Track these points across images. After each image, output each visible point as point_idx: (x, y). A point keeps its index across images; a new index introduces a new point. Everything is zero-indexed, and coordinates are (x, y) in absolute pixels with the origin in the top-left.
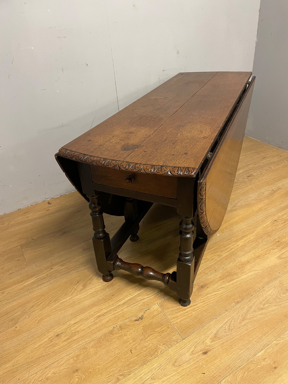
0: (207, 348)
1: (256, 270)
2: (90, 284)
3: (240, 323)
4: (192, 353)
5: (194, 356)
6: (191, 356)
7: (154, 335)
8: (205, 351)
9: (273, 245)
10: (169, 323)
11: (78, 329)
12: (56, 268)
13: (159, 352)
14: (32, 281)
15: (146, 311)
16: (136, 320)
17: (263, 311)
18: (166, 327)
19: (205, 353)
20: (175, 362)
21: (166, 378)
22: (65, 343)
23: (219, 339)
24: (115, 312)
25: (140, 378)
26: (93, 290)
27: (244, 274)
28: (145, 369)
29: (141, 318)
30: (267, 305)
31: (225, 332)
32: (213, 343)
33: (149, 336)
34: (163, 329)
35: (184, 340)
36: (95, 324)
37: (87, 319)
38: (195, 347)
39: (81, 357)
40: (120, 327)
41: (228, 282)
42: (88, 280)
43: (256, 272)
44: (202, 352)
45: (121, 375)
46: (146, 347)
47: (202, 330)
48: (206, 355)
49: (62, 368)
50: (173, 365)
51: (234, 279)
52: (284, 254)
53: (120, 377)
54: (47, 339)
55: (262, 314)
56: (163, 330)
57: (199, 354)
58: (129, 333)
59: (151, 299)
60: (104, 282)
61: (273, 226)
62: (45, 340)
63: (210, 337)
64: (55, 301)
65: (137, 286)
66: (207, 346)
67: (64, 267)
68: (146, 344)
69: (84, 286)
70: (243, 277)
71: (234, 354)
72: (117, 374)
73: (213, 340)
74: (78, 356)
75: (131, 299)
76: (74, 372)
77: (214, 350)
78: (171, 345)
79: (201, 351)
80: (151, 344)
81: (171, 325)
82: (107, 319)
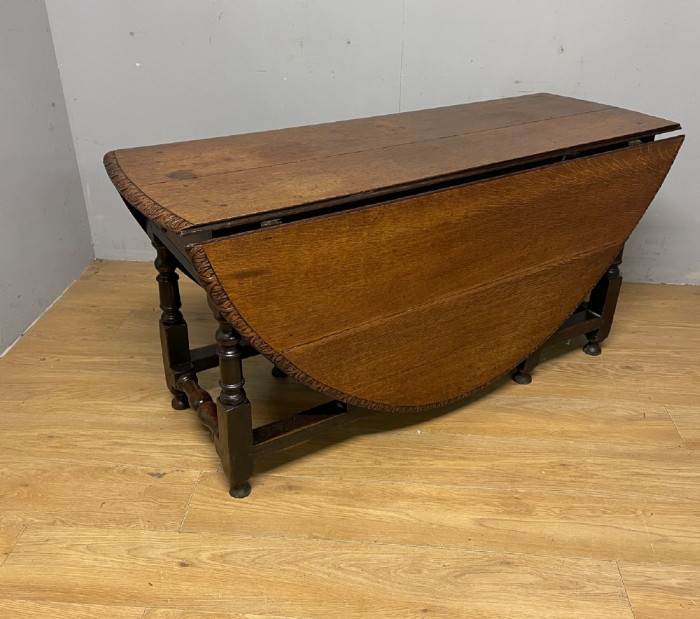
0: (194, 561)
1: (408, 515)
2: (152, 399)
3: (279, 564)
4: (168, 555)
5: (166, 558)
6: (162, 556)
7: (150, 503)
8: (186, 563)
9: (499, 498)
10: (185, 503)
11: (78, 444)
12: (138, 359)
13: (132, 526)
14: (96, 360)
15: (177, 471)
16: (152, 474)
17: (334, 572)
18: (177, 504)
19: (183, 565)
20: (135, 549)
21: (103, 558)
22: (49, 450)
23: (225, 562)
24: (140, 450)
25: (76, 538)
26: (147, 409)
27: (381, 508)
28: (95, 533)
29: (160, 476)
30: (354, 569)
31: (243, 560)
32: (208, 561)
33: (143, 501)
34: (170, 504)
35: (178, 534)
36: (103, 449)
37: (101, 439)
38: (181, 550)
39: (47, 474)
40: (124, 470)
41: (338, 505)
42: (156, 394)
43: (406, 518)
44: (181, 561)
45: (61, 521)
46: (124, 510)
47: (215, 538)
48: (183, 569)
49: (18, 473)
50: (129, 551)
51: (354, 506)
52: (497, 522)
53: (59, 523)
54: (36, 434)
55: (329, 574)
56: (168, 506)
57: (175, 560)
58: (125, 482)
59: (201, 460)
60: (171, 407)
61: (545, 471)
62: (33, 434)
63: (213, 552)
64: (92, 397)
65: (203, 435)
66: (197, 559)
67: (147, 363)
68: (128, 508)
69: (142, 399)
70: (371, 511)
71: (218, 592)
72: (59, 517)
73: (214, 558)
74: (44, 471)
75: (177, 446)
76: (22, 485)
77: (200, 570)
78: (155, 528)
79: (182, 559)
80: (133, 512)
81: (185, 506)
82: (122, 452)
